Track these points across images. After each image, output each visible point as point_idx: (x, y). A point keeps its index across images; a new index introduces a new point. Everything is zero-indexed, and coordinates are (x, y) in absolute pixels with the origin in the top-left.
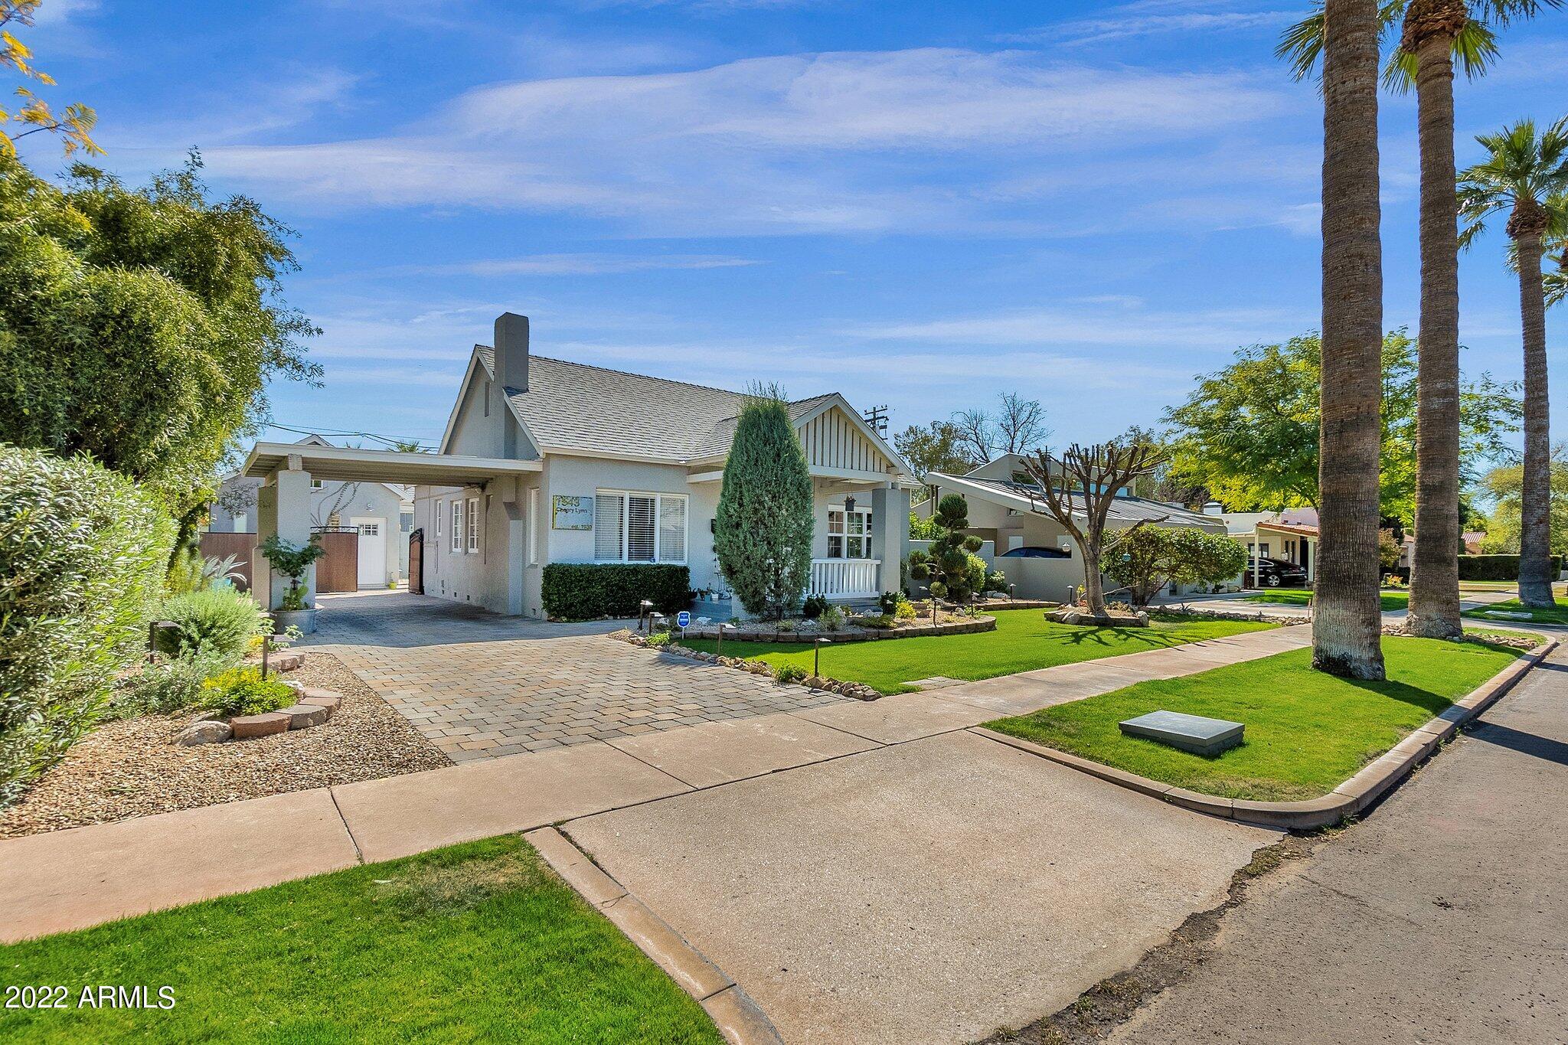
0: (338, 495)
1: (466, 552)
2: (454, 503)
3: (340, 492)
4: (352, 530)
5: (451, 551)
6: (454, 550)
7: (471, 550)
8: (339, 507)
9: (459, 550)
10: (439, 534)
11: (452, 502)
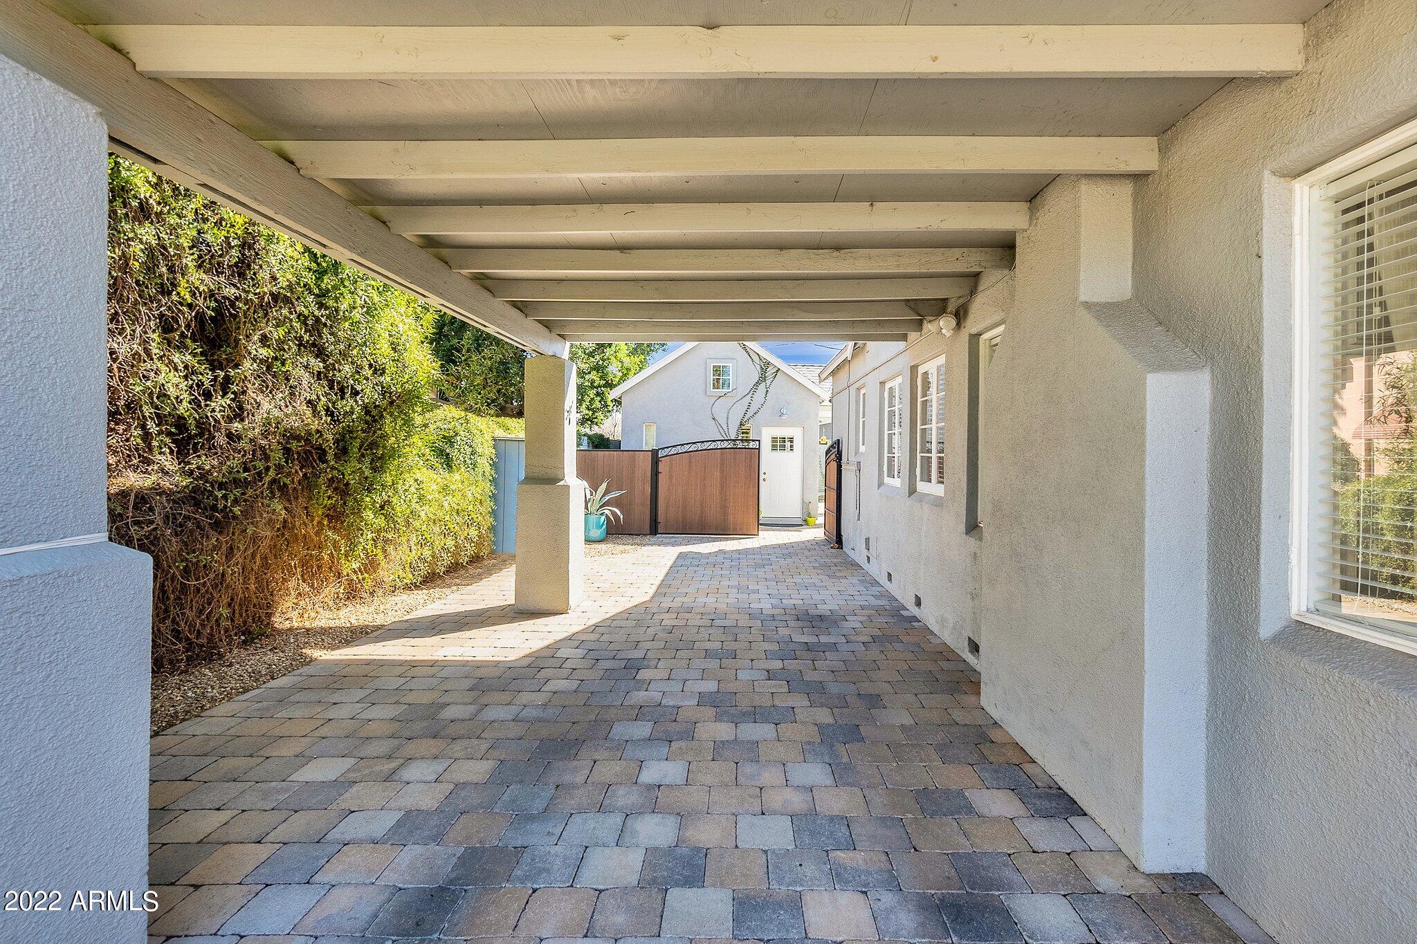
0: (748, 399)
1: (912, 491)
2: (888, 386)
3: (750, 395)
4: (751, 445)
5: (881, 484)
6: (887, 480)
7: (922, 487)
8: (750, 414)
9: (896, 482)
10: (862, 449)
11: (883, 383)
